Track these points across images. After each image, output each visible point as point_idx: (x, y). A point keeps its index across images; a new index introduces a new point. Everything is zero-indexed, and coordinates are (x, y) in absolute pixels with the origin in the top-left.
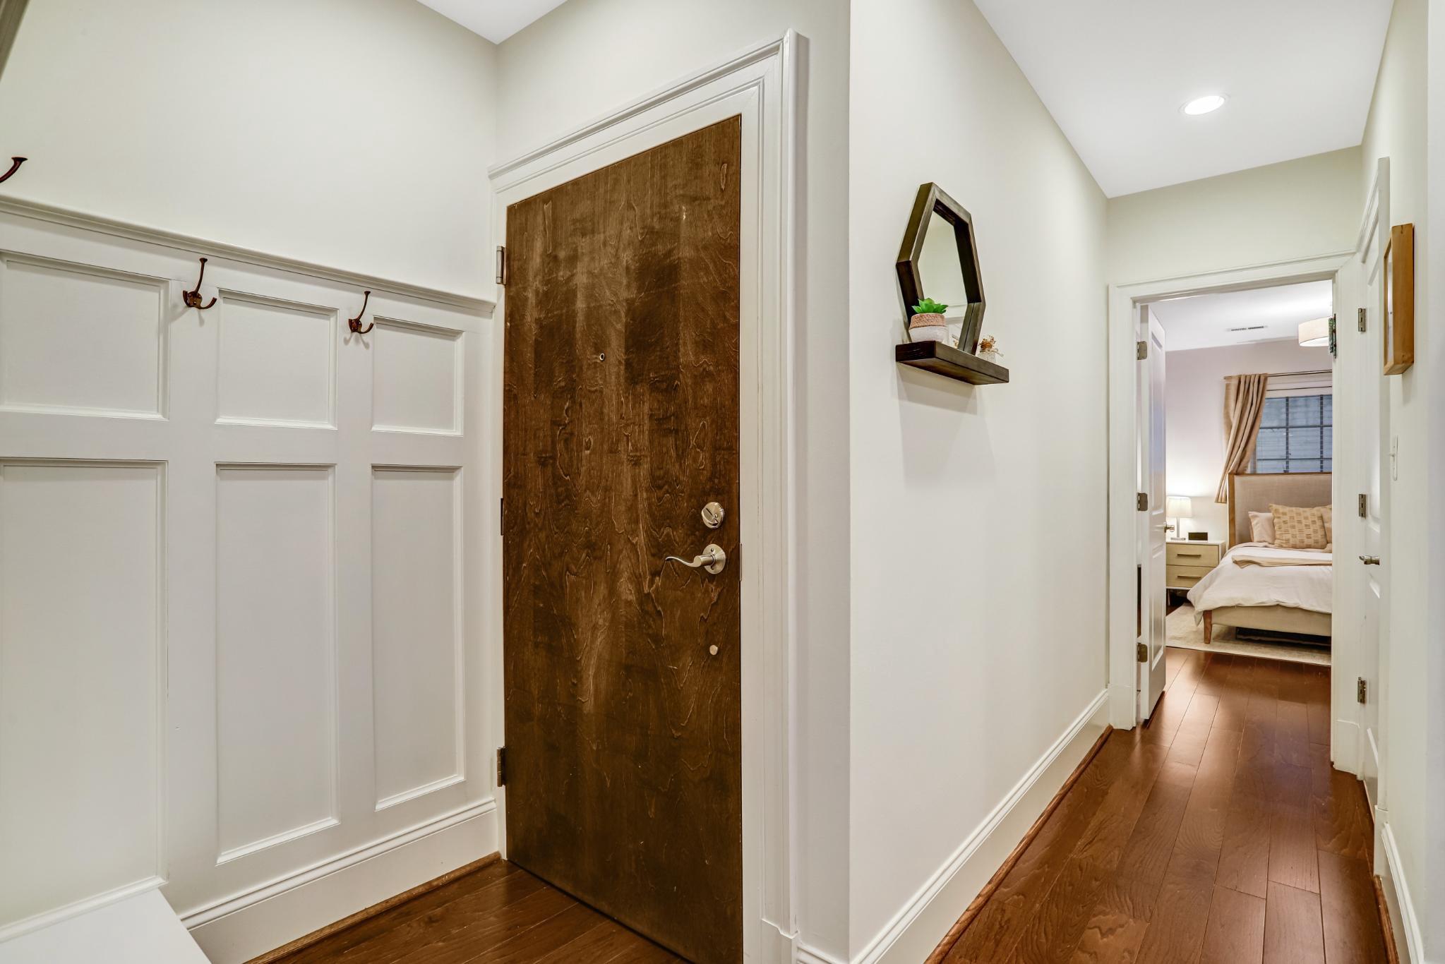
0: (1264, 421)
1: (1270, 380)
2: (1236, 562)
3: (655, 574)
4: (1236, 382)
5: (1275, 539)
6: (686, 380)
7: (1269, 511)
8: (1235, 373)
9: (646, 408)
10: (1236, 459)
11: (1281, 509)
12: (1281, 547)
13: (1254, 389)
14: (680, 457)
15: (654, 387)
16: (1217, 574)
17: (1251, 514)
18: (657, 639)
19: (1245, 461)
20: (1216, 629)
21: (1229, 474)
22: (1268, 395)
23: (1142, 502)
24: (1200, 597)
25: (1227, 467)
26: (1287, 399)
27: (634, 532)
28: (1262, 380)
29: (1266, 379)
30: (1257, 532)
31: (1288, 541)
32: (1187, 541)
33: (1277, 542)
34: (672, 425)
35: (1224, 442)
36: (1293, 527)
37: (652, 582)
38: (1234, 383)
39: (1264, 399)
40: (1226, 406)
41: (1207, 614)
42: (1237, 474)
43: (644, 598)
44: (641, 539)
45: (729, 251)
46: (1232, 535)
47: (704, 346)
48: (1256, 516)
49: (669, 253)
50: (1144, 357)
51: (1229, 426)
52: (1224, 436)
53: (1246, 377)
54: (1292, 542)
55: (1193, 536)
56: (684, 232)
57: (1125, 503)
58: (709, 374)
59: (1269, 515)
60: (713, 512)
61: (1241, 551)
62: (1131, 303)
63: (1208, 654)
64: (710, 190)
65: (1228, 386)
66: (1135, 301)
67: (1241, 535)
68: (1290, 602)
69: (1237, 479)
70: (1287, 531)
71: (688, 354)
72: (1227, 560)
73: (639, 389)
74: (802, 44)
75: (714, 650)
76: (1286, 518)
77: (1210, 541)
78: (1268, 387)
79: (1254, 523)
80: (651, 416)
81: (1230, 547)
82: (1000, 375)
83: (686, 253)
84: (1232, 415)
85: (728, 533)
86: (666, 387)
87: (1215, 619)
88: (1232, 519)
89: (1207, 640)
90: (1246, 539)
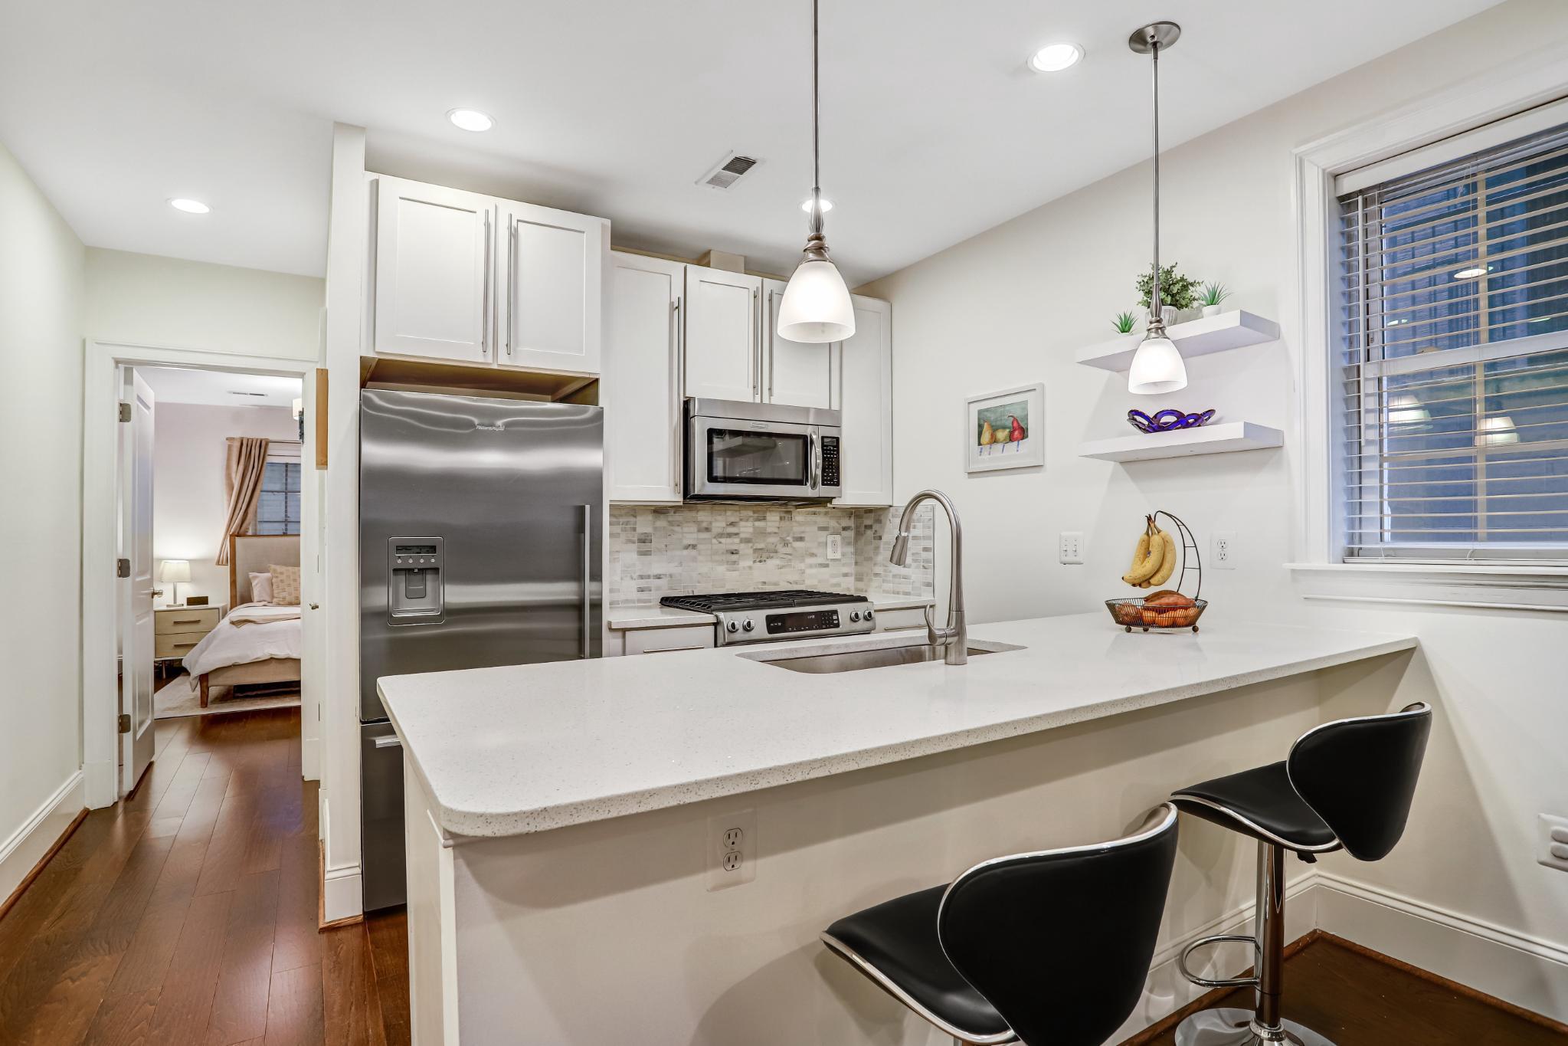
0: (264, 484)
1: (270, 445)
2: (233, 623)
4: (239, 444)
5: (273, 597)
7: (268, 572)
8: (238, 434)
10: (238, 521)
11: (279, 569)
12: (279, 605)
13: (255, 452)
16: (214, 636)
17: (252, 575)
19: (247, 522)
20: (214, 691)
21: (231, 536)
22: (269, 459)
23: (124, 569)
24: (196, 662)
25: (228, 530)
26: (287, 465)
28: (263, 445)
29: (267, 444)
30: (256, 593)
31: (284, 598)
32: (185, 607)
33: (275, 600)
35: (226, 503)
36: (289, 585)
38: (237, 444)
39: (265, 464)
40: (228, 467)
41: (204, 678)
42: (239, 535)
46: (233, 597)
48: (256, 577)
50: (128, 420)
51: (232, 488)
52: (225, 497)
53: (248, 440)
54: (287, 599)
55: (192, 601)
59: (268, 575)
61: (241, 612)
62: (113, 364)
63: (204, 717)
65: (230, 447)
66: (117, 362)
67: (241, 596)
68: (282, 654)
69: (238, 540)
70: (284, 590)
72: (225, 622)
76: (283, 577)
77: (210, 605)
78: (269, 452)
79: (254, 584)
81: (231, 608)
84: (233, 475)
87: (213, 681)
88: (233, 583)
89: (204, 704)
90: (245, 600)
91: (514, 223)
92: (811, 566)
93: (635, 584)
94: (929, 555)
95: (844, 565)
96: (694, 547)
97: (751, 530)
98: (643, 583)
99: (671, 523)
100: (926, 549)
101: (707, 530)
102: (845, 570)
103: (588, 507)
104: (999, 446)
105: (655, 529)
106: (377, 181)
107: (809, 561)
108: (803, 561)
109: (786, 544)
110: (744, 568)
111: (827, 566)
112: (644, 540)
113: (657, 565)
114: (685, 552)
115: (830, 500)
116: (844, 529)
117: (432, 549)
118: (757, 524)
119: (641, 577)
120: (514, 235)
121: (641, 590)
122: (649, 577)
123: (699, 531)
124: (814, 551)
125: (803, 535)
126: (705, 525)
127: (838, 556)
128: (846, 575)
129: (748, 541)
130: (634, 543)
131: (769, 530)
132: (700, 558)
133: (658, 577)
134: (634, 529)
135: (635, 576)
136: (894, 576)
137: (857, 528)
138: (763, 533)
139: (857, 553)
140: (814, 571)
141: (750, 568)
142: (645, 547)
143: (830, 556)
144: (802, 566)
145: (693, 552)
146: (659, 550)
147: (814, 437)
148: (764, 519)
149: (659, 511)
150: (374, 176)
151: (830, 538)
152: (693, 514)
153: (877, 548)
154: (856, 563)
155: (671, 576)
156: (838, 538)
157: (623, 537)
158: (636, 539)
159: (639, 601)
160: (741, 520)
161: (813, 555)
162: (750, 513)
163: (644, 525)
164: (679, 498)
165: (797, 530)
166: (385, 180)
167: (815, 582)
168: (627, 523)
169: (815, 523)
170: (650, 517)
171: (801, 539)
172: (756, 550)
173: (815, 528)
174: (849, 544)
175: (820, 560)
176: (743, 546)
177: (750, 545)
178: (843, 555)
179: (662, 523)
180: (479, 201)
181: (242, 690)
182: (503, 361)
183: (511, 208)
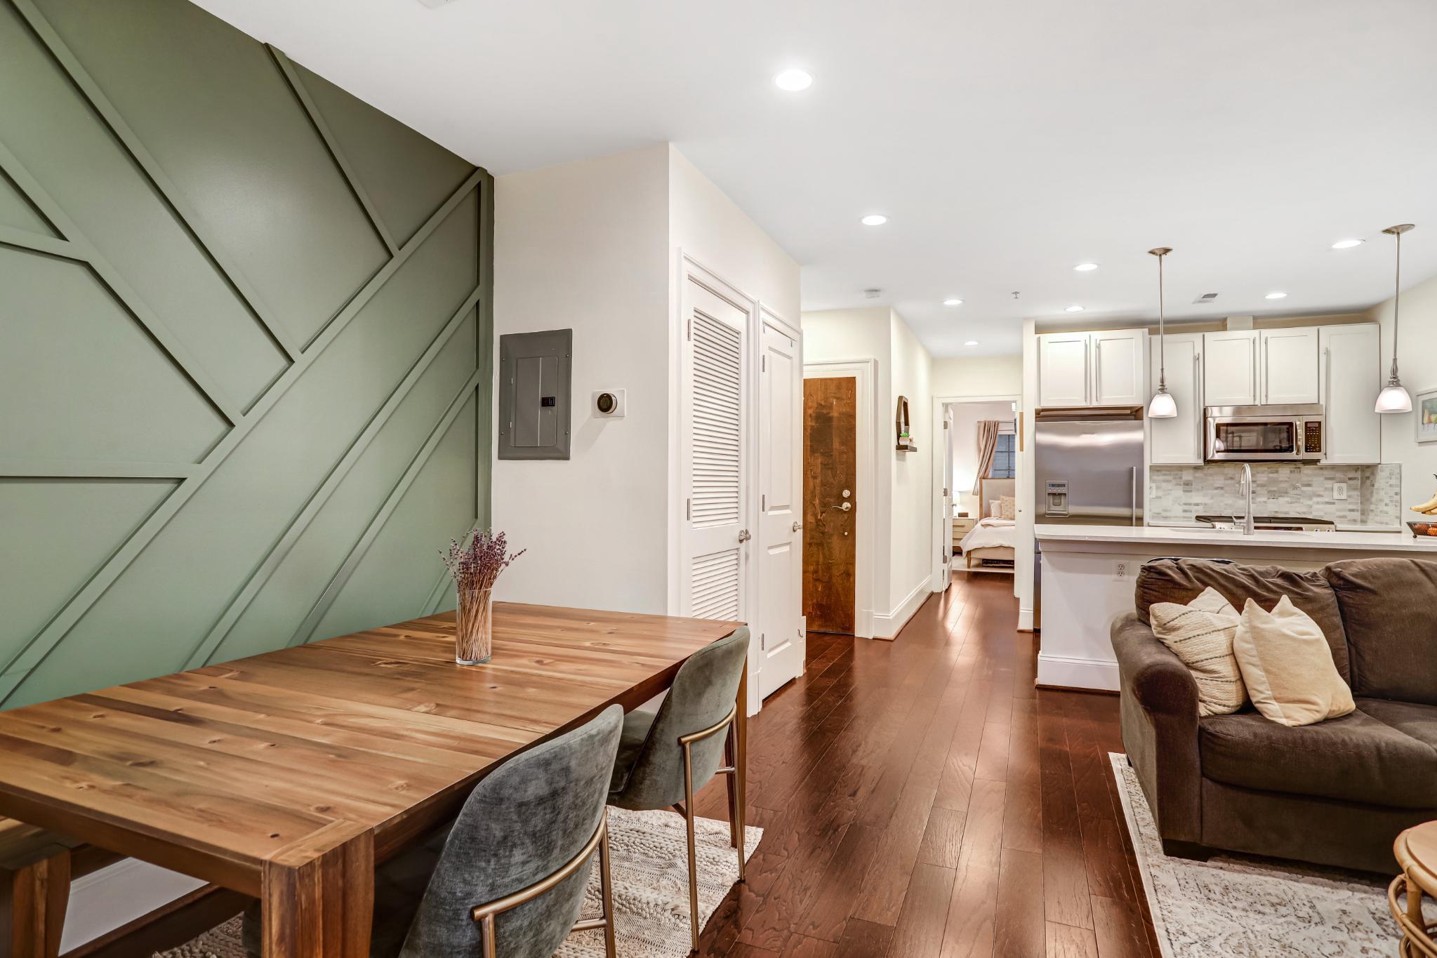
0: (997, 447)
1: (1000, 425)
2: (982, 525)
3: (822, 513)
5: (1001, 515)
6: (835, 453)
7: (998, 499)
8: (983, 419)
9: (819, 460)
10: (983, 469)
11: (1004, 498)
12: (1004, 519)
13: (992, 429)
14: (834, 477)
15: (823, 454)
16: (973, 533)
17: (991, 501)
18: (823, 533)
19: (988, 471)
20: (973, 562)
21: (980, 478)
22: (1000, 433)
23: (945, 493)
24: (967, 546)
25: (978, 475)
26: (1008, 436)
27: (814, 500)
28: (996, 424)
29: (998, 424)
30: (993, 514)
31: (1008, 515)
32: (958, 518)
33: (1003, 516)
34: (830, 466)
35: (977, 459)
36: (1010, 508)
37: (821, 516)
38: (983, 425)
39: (997, 435)
40: (978, 439)
41: (969, 553)
42: (984, 478)
43: (818, 521)
44: (817, 502)
45: (851, 416)
46: (981, 514)
47: (842, 443)
48: (993, 503)
49: (828, 413)
50: (947, 428)
51: (980, 451)
52: (977, 456)
53: (988, 422)
54: (1009, 516)
55: (961, 515)
56: (834, 407)
57: (939, 493)
58: (844, 453)
59: (999, 502)
60: (846, 493)
61: (985, 521)
62: (941, 405)
63: (969, 572)
64: (844, 397)
65: (979, 427)
66: (943, 404)
67: (985, 513)
68: (1006, 545)
69: (984, 481)
70: (1008, 511)
71: (836, 444)
72: (979, 524)
73: (816, 455)
74: (876, 362)
75: (846, 534)
76: (1007, 503)
77: (970, 517)
78: (999, 429)
79: (992, 506)
80: (821, 463)
81: (981, 519)
82: (914, 450)
83: (835, 414)
84: (981, 443)
85: (852, 499)
86: (828, 454)
87: (973, 555)
88: (981, 505)
89: (969, 567)
90: (988, 515)
91: (1098, 342)
92: (1318, 503)
93: (1180, 508)
94: (1398, 497)
95: (1350, 503)
96: (1222, 488)
97: (1266, 479)
98: (1186, 508)
99: (1205, 475)
100: (1396, 494)
101: (1232, 478)
102: (1351, 507)
103: (1134, 468)
104: (1432, 425)
105: (1195, 478)
106: (1039, 339)
107: (1319, 499)
108: (1311, 499)
109: (1295, 488)
110: (1260, 502)
111: (1334, 503)
112: (1187, 484)
113: (1196, 498)
114: (1216, 491)
115: (1318, 461)
116: (1350, 479)
117: (1064, 485)
118: (1271, 475)
119: (1186, 504)
120: (1098, 347)
121: (1185, 511)
122: (1190, 504)
123: (1226, 479)
124: (1321, 493)
125: (1310, 483)
126: (1230, 476)
127: (1344, 496)
128: (1352, 510)
129: (1263, 486)
130: (1180, 485)
131: (1281, 479)
132: (1226, 495)
133: (1197, 505)
134: (1181, 478)
135: (1181, 503)
136: (1381, 512)
137: (1362, 478)
138: (1276, 481)
139: (1362, 496)
140: (1321, 506)
141: (1265, 502)
142: (1188, 488)
143: (1336, 495)
144: (1310, 503)
145: (1221, 492)
146: (1198, 490)
147: (1298, 423)
148: (1277, 472)
149: (1196, 468)
150: (1038, 335)
151: (1336, 486)
152: (1222, 469)
153: (1372, 493)
154: (1361, 503)
155: (1205, 504)
156: (1344, 485)
157: (1174, 482)
158: (1182, 483)
159: (1184, 517)
160: (1258, 473)
161: (1319, 496)
162: (1266, 469)
163: (1187, 476)
164: (1201, 462)
165: (1305, 479)
166: (1046, 338)
167: (1322, 514)
168: (1177, 475)
169: (1322, 475)
170: (1192, 471)
171: (1309, 485)
172: (1269, 492)
173: (1322, 478)
174: (1355, 489)
175: (1327, 500)
176: (1259, 489)
177: (1266, 488)
178: (1349, 497)
179: (1199, 474)
180: (1083, 336)
181: (986, 562)
182: (1095, 404)
183: (1097, 335)
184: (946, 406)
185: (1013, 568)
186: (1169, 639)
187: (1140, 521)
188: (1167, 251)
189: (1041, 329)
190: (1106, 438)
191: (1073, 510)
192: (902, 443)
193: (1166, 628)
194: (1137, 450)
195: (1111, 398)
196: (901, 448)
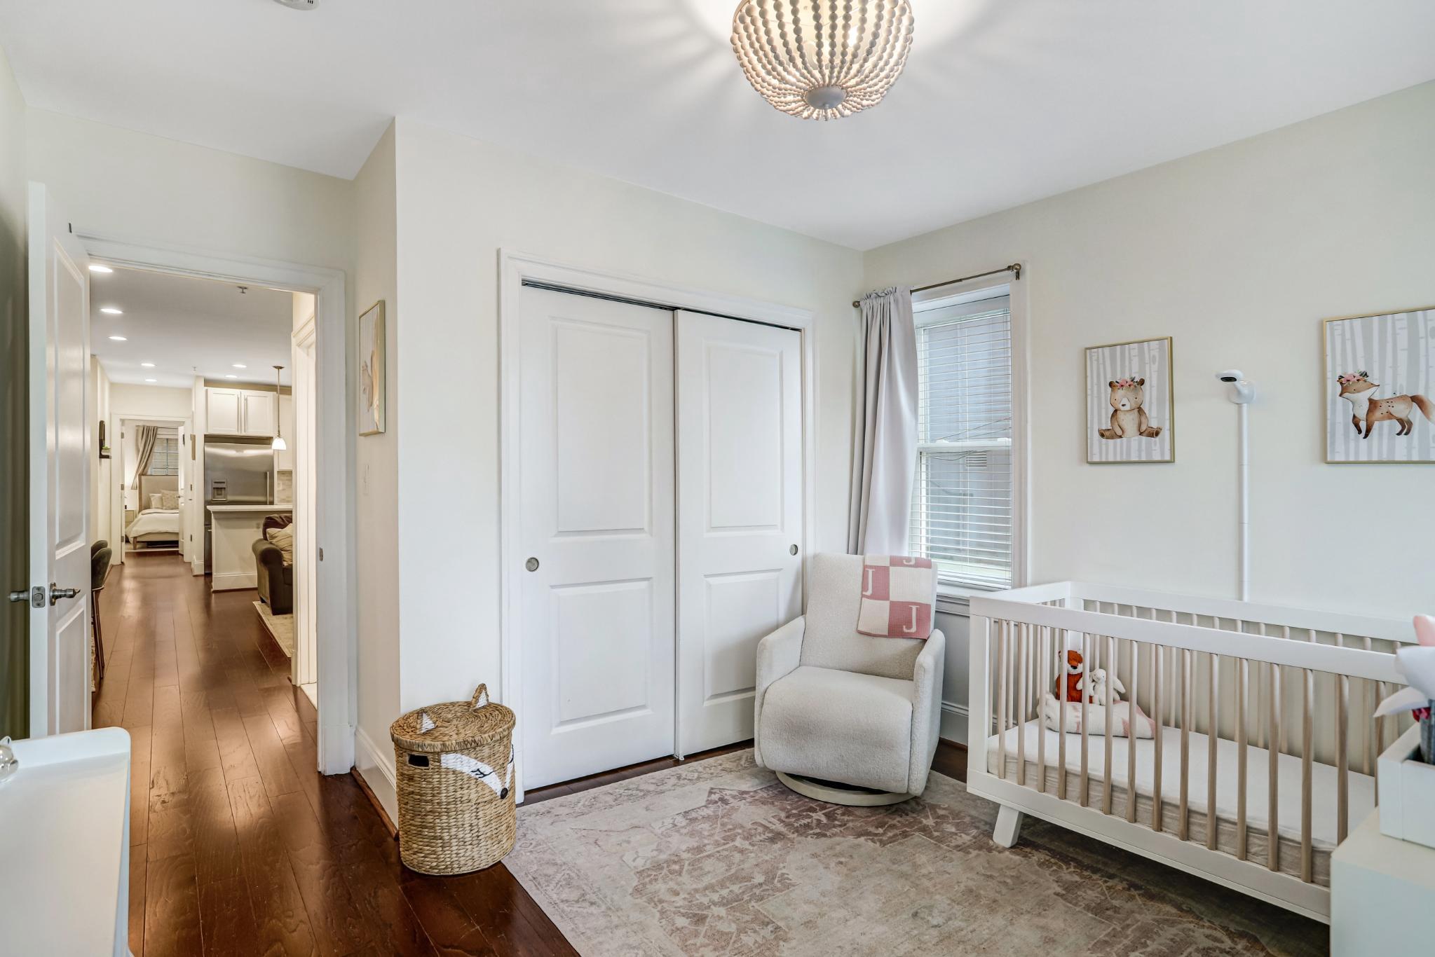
0: (156, 449)
1: (159, 429)
2: (145, 515)
7: (160, 493)
8: (142, 424)
10: (142, 468)
11: (166, 492)
12: (165, 509)
13: (151, 432)
17: (151, 495)
19: (147, 469)
20: (137, 545)
21: (139, 475)
22: (158, 436)
23: (123, 488)
25: (137, 472)
26: (167, 439)
28: (155, 429)
29: (157, 428)
30: (154, 504)
31: (170, 505)
33: (161, 506)
36: (171, 500)
38: (142, 429)
39: (156, 438)
40: (137, 440)
41: (134, 539)
42: (143, 475)
46: (140, 506)
48: (153, 496)
50: (124, 438)
51: (138, 451)
52: (135, 456)
53: (147, 426)
54: (172, 506)
59: (160, 495)
61: (147, 512)
63: (139, 552)
65: (137, 430)
66: (121, 420)
67: (146, 504)
69: (143, 477)
70: (169, 502)
76: (168, 496)
78: (159, 432)
79: (152, 499)
81: (140, 511)
82: (109, 457)
84: (139, 444)
87: (137, 540)
88: (141, 498)
89: (135, 548)
90: (148, 507)
91: (246, 396)
103: (268, 471)
106: (207, 390)
117: (224, 483)
120: (246, 400)
150: (206, 388)
166: (211, 390)
180: (236, 392)
181: (151, 544)
182: (243, 434)
183: (246, 393)
184: (123, 421)
185: (178, 547)
186: (274, 541)
187: (272, 503)
188: (281, 368)
189: (208, 383)
190: (251, 452)
191: (230, 498)
192: (103, 453)
193: (273, 537)
194: (270, 460)
195: (252, 432)
196: (101, 456)
